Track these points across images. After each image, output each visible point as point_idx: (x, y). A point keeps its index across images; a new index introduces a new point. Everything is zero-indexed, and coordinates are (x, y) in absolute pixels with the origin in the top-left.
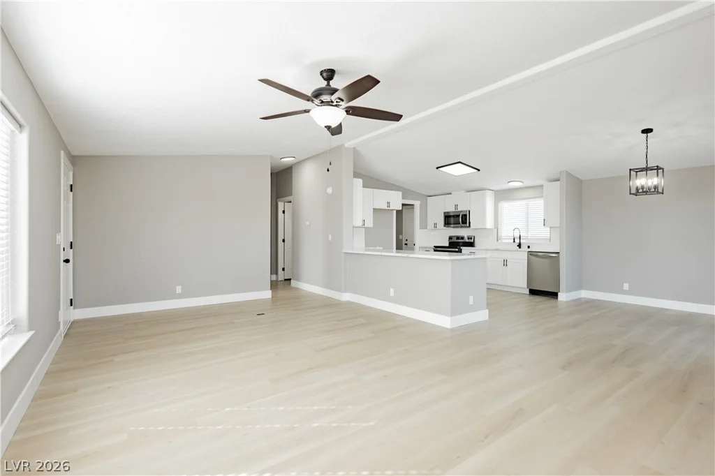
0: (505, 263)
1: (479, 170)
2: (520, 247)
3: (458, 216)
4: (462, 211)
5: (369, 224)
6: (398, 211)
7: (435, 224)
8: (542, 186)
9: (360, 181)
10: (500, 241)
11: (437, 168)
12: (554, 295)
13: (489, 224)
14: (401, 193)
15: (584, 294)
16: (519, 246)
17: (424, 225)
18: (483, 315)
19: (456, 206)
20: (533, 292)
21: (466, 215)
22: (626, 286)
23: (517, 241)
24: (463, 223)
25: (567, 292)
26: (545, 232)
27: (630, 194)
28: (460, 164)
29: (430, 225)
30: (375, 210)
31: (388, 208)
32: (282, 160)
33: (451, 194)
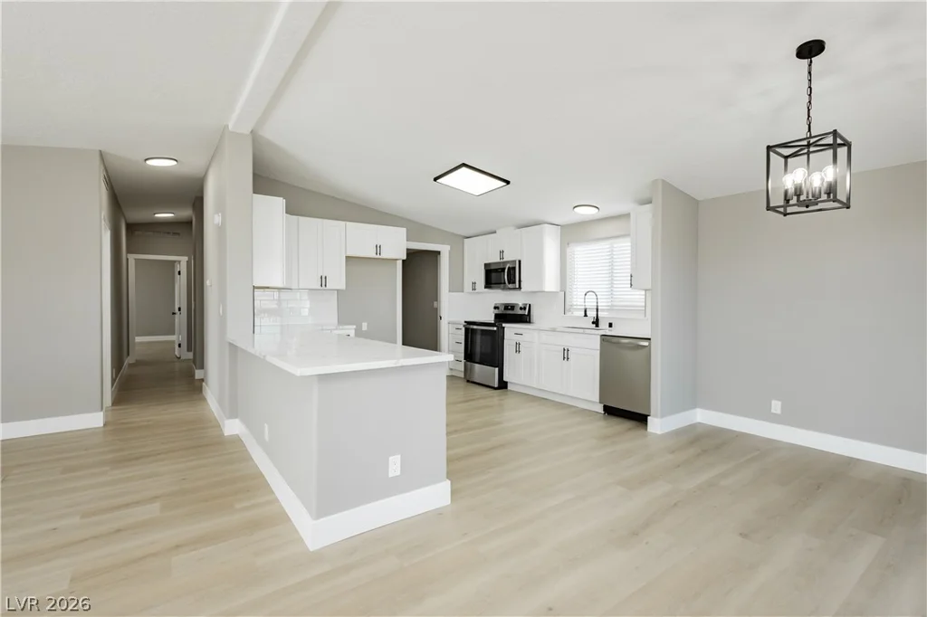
0: (566, 355)
1: (508, 182)
2: (597, 326)
3: (503, 270)
4: (508, 262)
6: (403, 261)
7: (474, 284)
8: (627, 216)
10: (568, 314)
11: (435, 179)
12: (641, 419)
13: (551, 283)
14: (405, 229)
15: (703, 416)
16: (596, 323)
17: (457, 287)
20: (610, 411)
21: (514, 268)
22: (776, 407)
23: (592, 314)
24: (509, 283)
25: (662, 416)
26: (637, 297)
27: (769, 208)
28: (464, 169)
29: (468, 287)
30: (348, 258)
31: (378, 256)
32: (148, 162)
33: (495, 232)
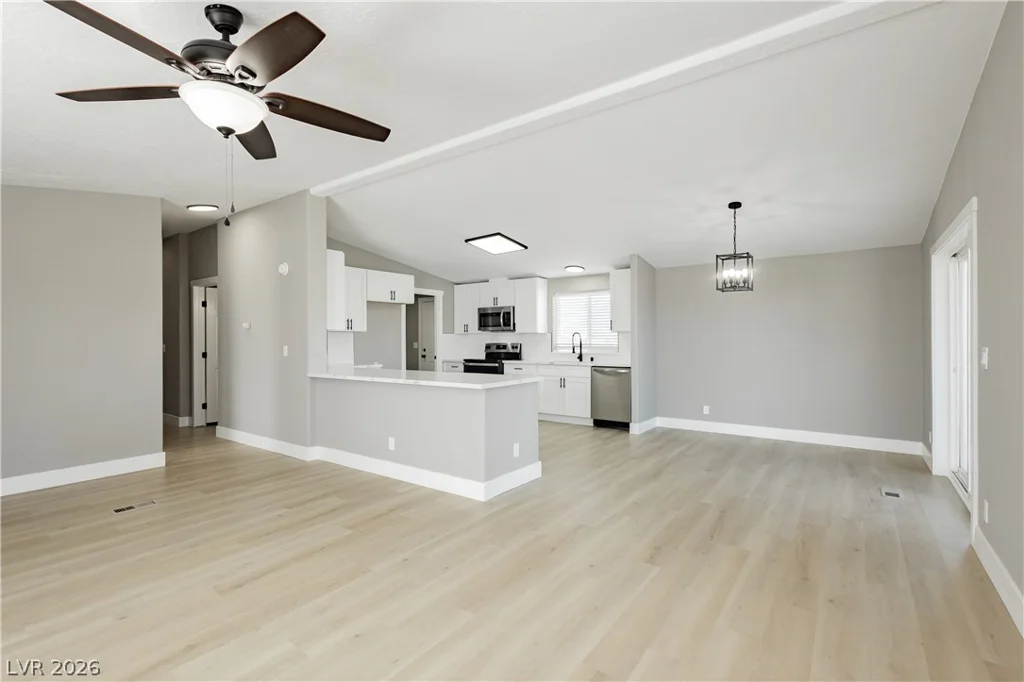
0: (563, 383)
1: (526, 247)
2: (581, 360)
3: (499, 314)
4: (503, 308)
5: (361, 326)
6: (407, 306)
7: (466, 326)
8: (608, 274)
9: (340, 256)
10: (555, 351)
11: (467, 241)
12: (624, 426)
13: (541, 327)
14: (413, 277)
15: (660, 422)
16: (580, 358)
17: (449, 328)
18: (533, 471)
19: (495, 299)
20: (599, 424)
21: (509, 313)
22: (706, 410)
23: (577, 351)
24: (505, 325)
25: (640, 421)
26: (612, 339)
27: (717, 289)
28: (498, 237)
29: (459, 328)
30: (370, 303)
31: (393, 301)
32: (190, 209)
33: (488, 281)
